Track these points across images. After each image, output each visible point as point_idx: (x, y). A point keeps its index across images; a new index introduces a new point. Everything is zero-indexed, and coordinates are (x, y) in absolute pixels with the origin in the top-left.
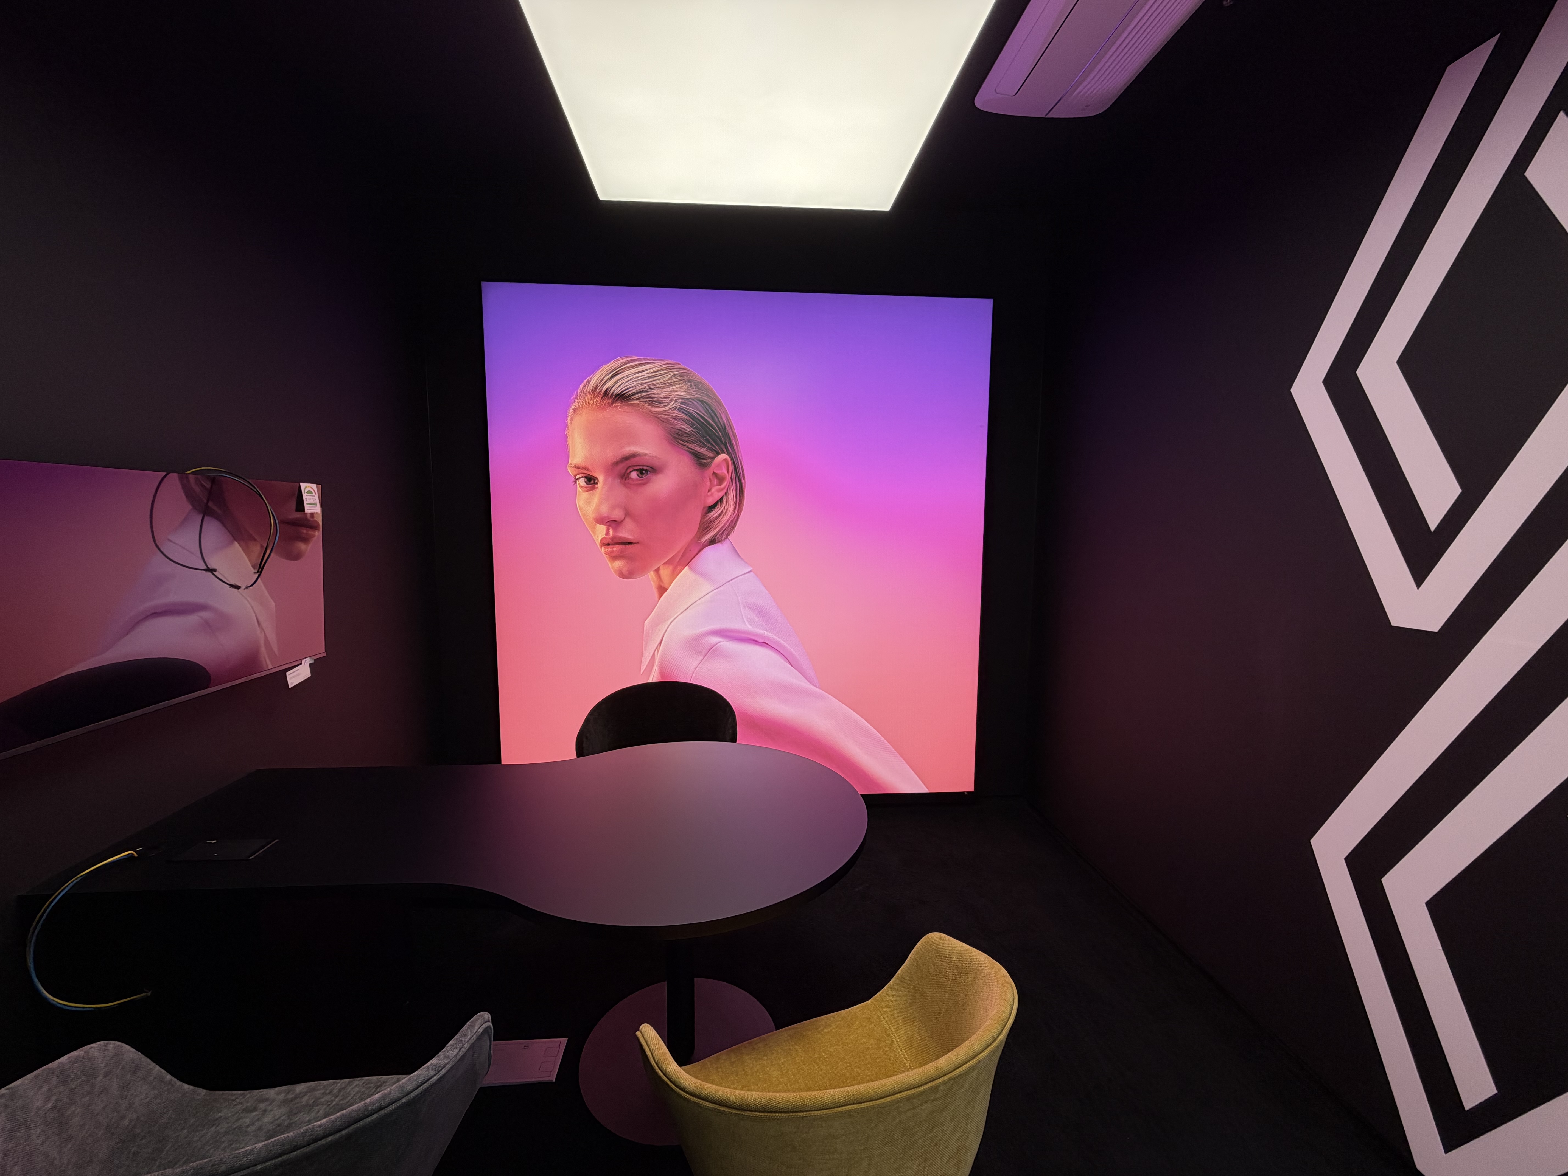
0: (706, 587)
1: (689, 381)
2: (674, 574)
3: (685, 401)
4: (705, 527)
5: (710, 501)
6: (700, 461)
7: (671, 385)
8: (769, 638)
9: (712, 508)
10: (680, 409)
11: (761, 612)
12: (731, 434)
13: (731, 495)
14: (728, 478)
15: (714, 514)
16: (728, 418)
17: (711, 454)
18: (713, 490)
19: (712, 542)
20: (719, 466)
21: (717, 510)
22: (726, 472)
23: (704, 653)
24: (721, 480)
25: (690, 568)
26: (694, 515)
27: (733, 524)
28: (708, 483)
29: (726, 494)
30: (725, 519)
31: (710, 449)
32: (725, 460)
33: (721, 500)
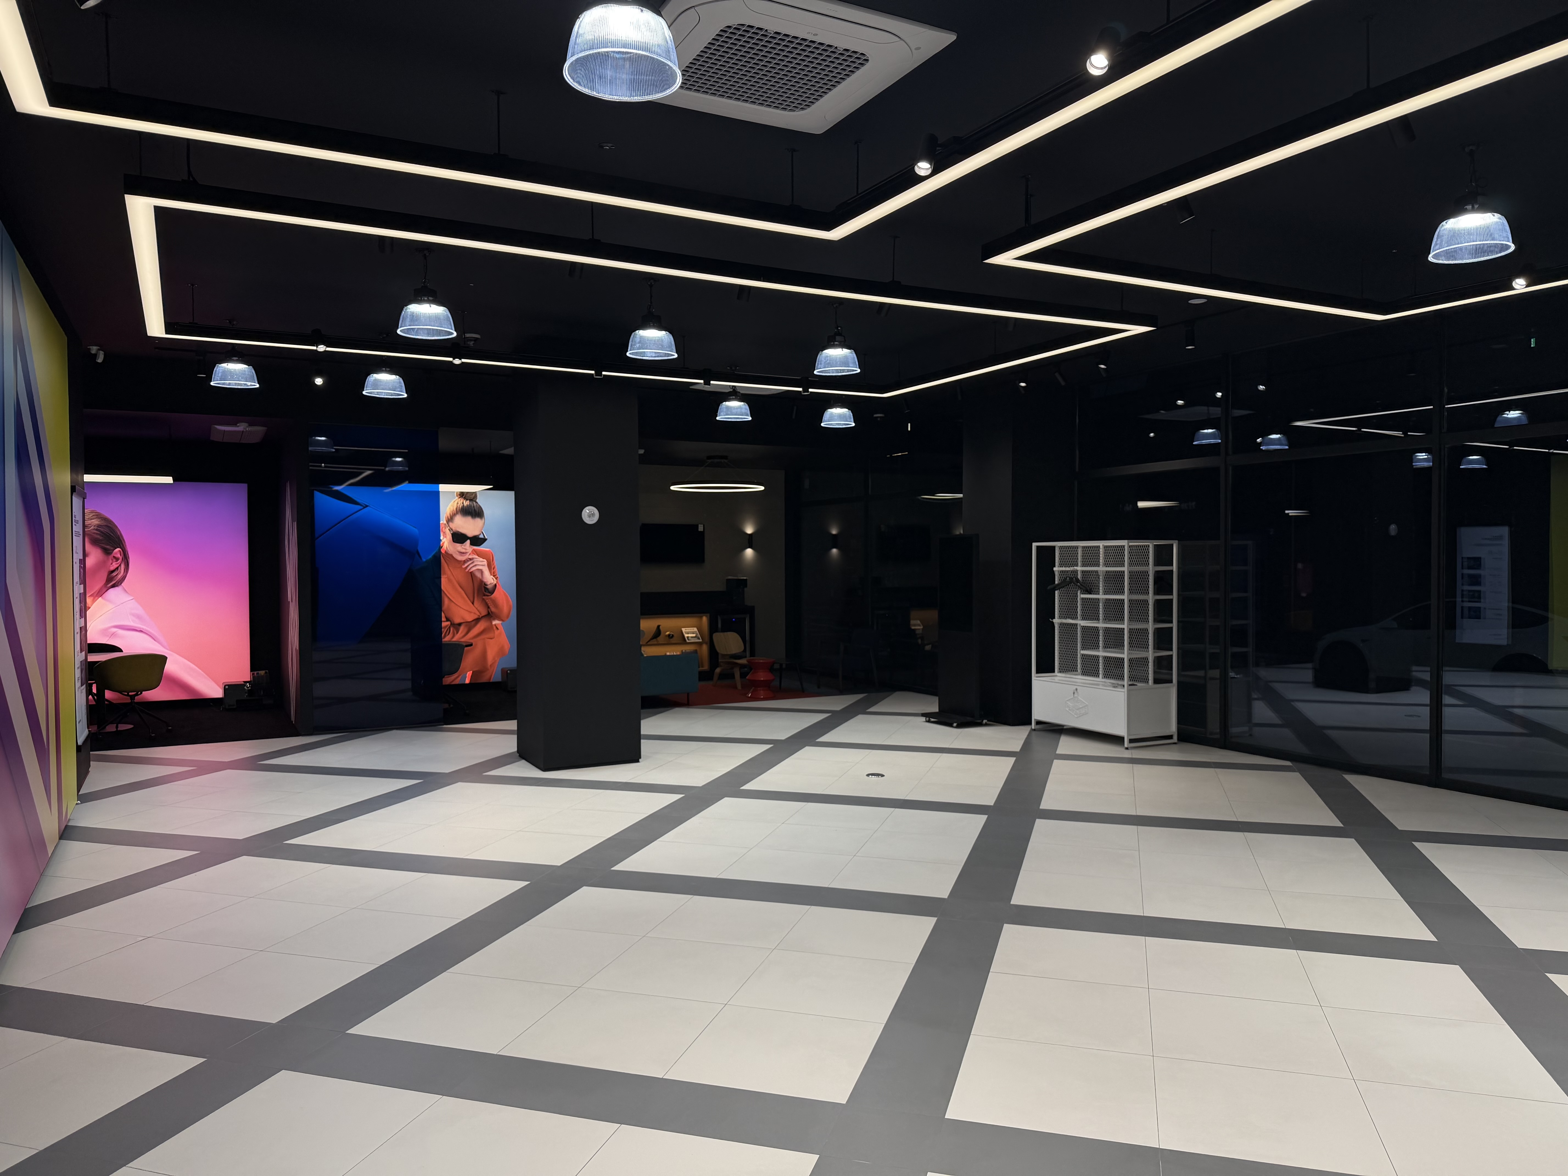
0: (111, 606)
1: (101, 518)
2: (94, 601)
3: (99, 526)
4: (109, 579)
5: (112, 568)
6: (107, 552)
7: (92, 519)
8: (143, 629)
9: (113, 571)
10: (97, 530)
11: (138, 617)
12: (122, 539)
13: (123, 566)
14: (121, 558)
15: (114, 574)
16: (120, 532)
17: (112, 548)
18: (114, 564)
19: (113, 586)
20: (116, 553)
21: (115, 572)
22: (119, 556)
23: (110, 636)
24: (117, 559)
25: (102, 598)
26: (104, 576)
27: (124, 578)
28: (111, 561)
29: (120, 565)
30: (119, 576)
32: (119, 551)
33: (117, 568)
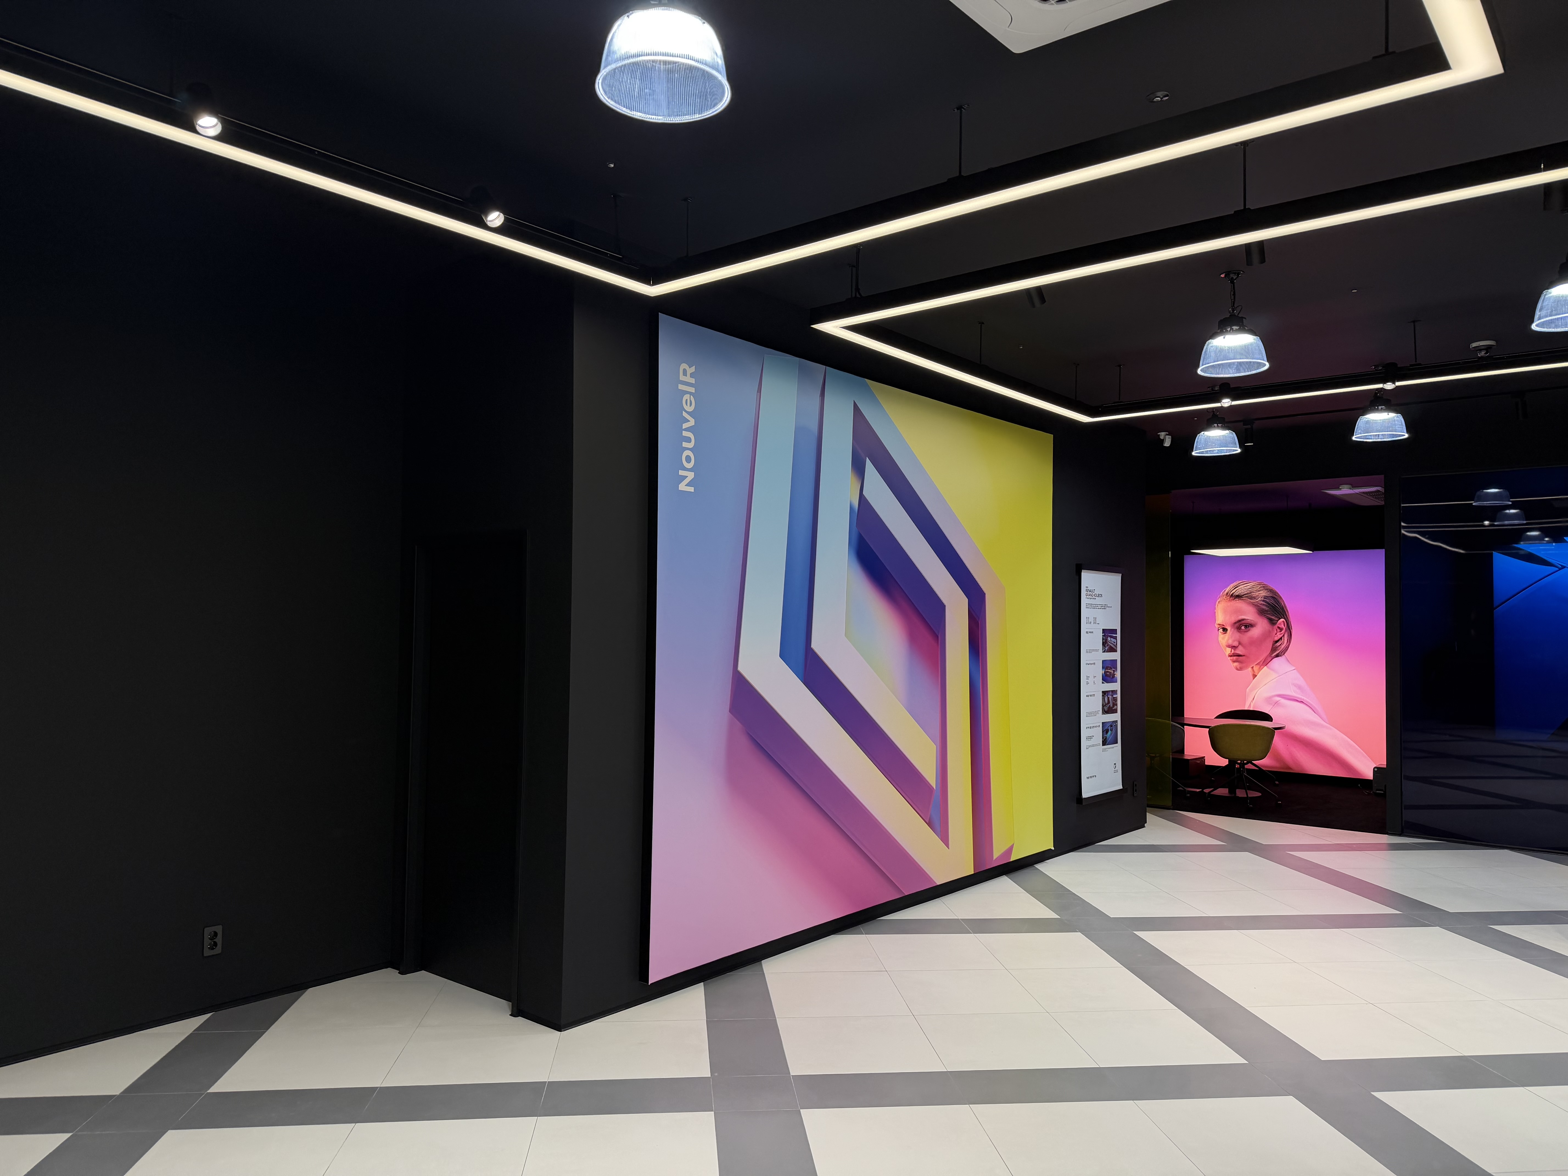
0: (1274, 675)
1: (1267, 589)
2: (1260, 669)
3: (1265, 597)
4: (1274, 649)
5: (1276, 639)
6: (1272, 622)
7: (1259, 591)
8: (1303, 700)
9: (1277, 642)
10: (1263, 601)
11: (1299, 687)
12: (1286, 610)
13: (1286, 636)
14: (1284, 628)
15: (1278, 644)
16: (1284, 604)
17: (1277, 619)
18: (1278, 634)
19: (1277, 656)
20: (1280, 624)
21: (1279, 642)
22: (1283, 626)
23: (1273, 704)
24: (1281, 629)
25: (1267, 667)
26: (1269, 645)
27: (1287, 648)
28: (1276, 631)
29: (1284, 635)
30: (1283, 646)
31: (1277, 617)
32: (1283, 621)
33: (1281, 638)
